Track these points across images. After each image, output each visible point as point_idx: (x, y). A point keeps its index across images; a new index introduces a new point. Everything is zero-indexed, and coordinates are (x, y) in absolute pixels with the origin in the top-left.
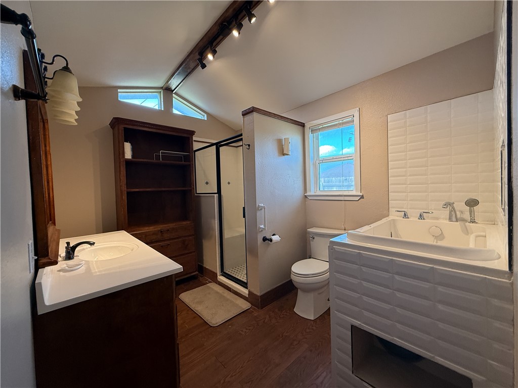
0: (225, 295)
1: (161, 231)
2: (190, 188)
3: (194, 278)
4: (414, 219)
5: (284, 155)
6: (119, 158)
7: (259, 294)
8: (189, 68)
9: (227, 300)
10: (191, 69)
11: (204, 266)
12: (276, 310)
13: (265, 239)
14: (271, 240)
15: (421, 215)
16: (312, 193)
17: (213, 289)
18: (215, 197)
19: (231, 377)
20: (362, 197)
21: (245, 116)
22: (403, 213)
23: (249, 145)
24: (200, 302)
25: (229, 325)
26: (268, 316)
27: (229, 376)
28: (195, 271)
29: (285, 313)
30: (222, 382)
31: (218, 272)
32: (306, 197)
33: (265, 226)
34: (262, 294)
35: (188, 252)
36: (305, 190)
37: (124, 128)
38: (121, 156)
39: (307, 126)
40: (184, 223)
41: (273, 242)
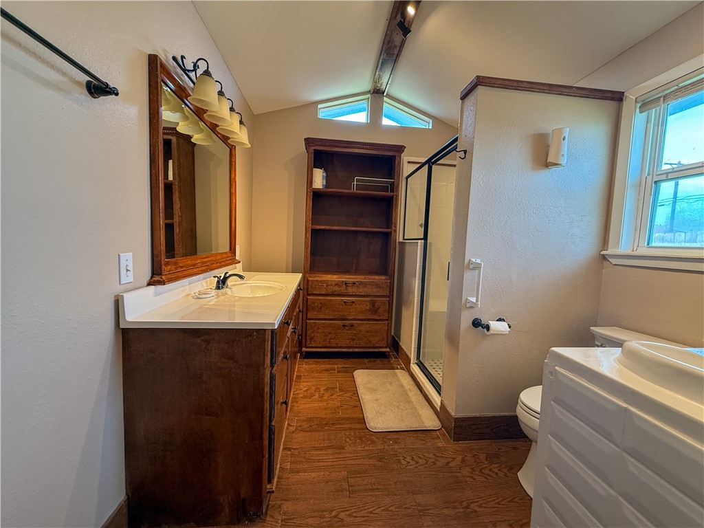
0: (411, 394)
1: (346, 283)
2: (390, 230)
3: (383, 356)
5: (547, 165)
7: (453, 414)
8: (395, 46)
9: (409, 402)
10: (398, 48)
11: (400, 344)
12: (482, 457)
13: (476, 323)
14: (488, 328)
16: (621, 251)
17: (399, 380)
18: (419, 244)
19: (349, 515)
21: (466, 99)
23: (465, 152)
24: (372, 390)
25: (390, 440)
26: (459, 458)
27: (348, 513)
28: (386, 348)
29: (496, 470)
30: (334, 513)
31: (413, 357)
32: (604, 258)
33: (477, 300)
34: (460, 415)
35: (377, 318)
36: (605, 241)
37: (315, 150)
38: (308, 185)
39: (630, 97)
40: (377, 277)
41: (491, 332)
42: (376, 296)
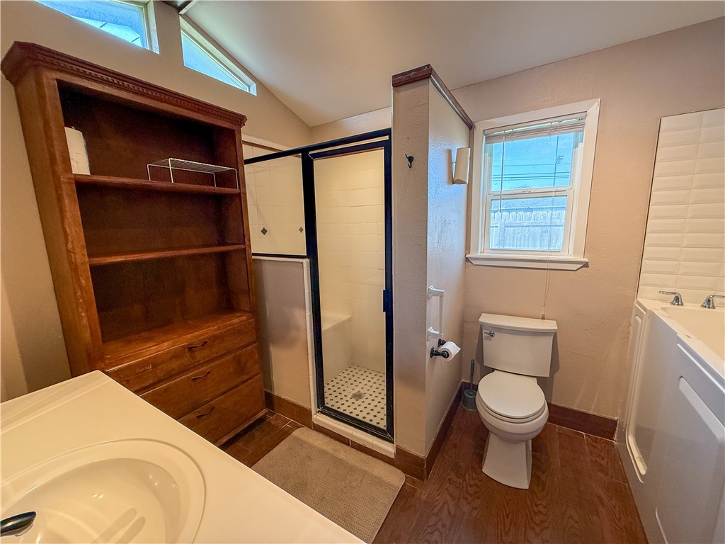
1: (190, 348)
2: (242, 246)
3: (260, 421)
4: (692, 306)
5: (454, 182)
6: (54, 172)
11: (276, 393)
12: (454, 476)
13: (433, 353)
14: (446, 354)
15: (709, 301)
16: (479, 255)
18: (305, 265)
20: (586, 265)
21: (402, 88)
22: (674, 296)
23: (411, 159)
28: (262, 409)
29: (472, 481)
31: (313, 407)
32: (467, 260)
33: (441, 332)
35: (246, 377)
36: (466, 248)
37: (60, 82)
38: (60, 168)
39: (479, 127)
40: (236, 321)
42: (239, 349)
